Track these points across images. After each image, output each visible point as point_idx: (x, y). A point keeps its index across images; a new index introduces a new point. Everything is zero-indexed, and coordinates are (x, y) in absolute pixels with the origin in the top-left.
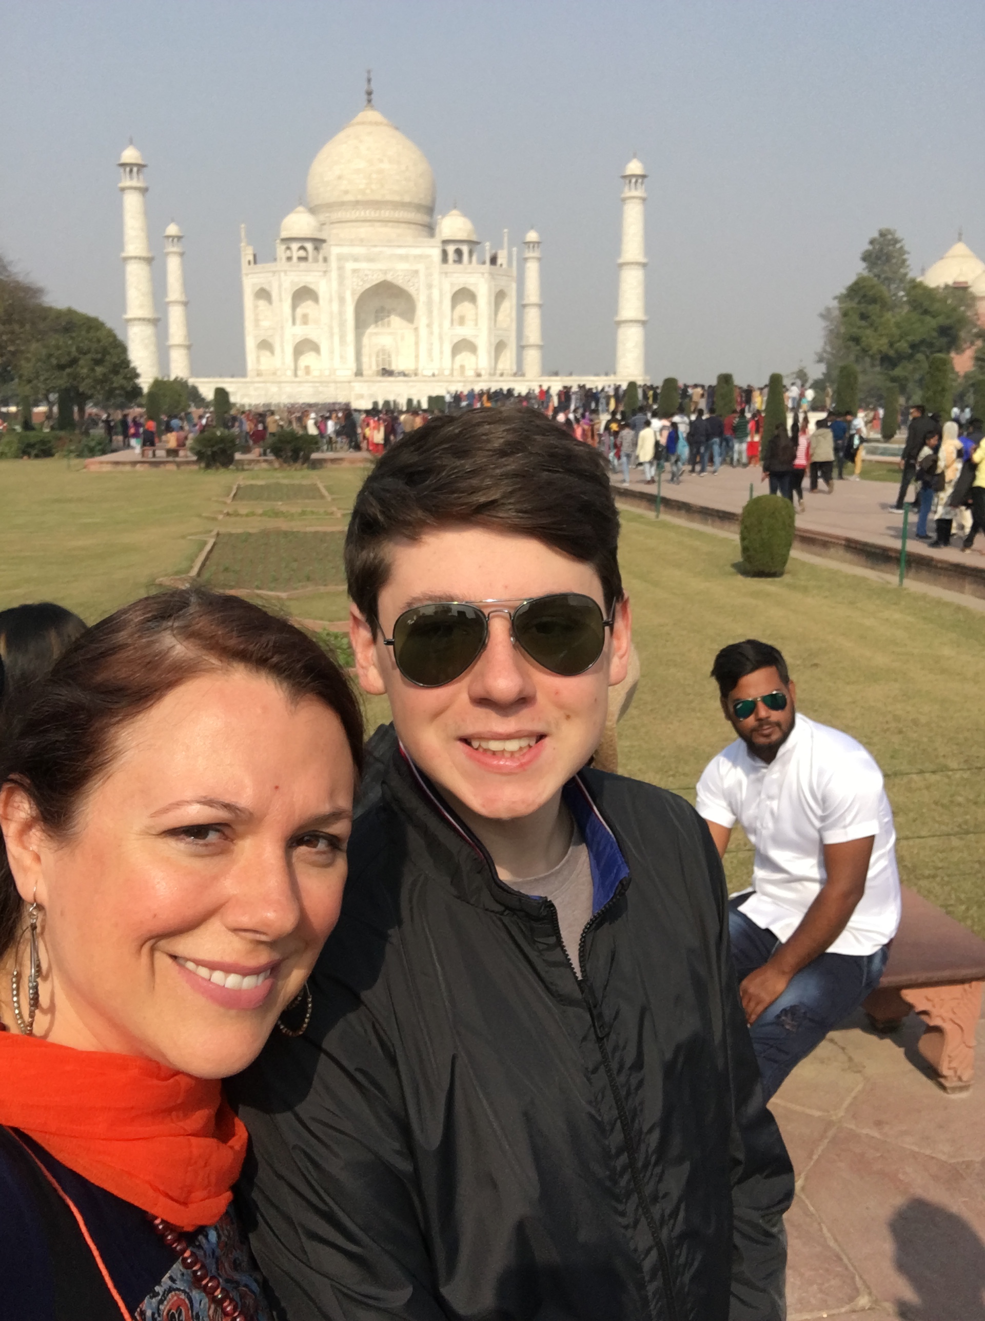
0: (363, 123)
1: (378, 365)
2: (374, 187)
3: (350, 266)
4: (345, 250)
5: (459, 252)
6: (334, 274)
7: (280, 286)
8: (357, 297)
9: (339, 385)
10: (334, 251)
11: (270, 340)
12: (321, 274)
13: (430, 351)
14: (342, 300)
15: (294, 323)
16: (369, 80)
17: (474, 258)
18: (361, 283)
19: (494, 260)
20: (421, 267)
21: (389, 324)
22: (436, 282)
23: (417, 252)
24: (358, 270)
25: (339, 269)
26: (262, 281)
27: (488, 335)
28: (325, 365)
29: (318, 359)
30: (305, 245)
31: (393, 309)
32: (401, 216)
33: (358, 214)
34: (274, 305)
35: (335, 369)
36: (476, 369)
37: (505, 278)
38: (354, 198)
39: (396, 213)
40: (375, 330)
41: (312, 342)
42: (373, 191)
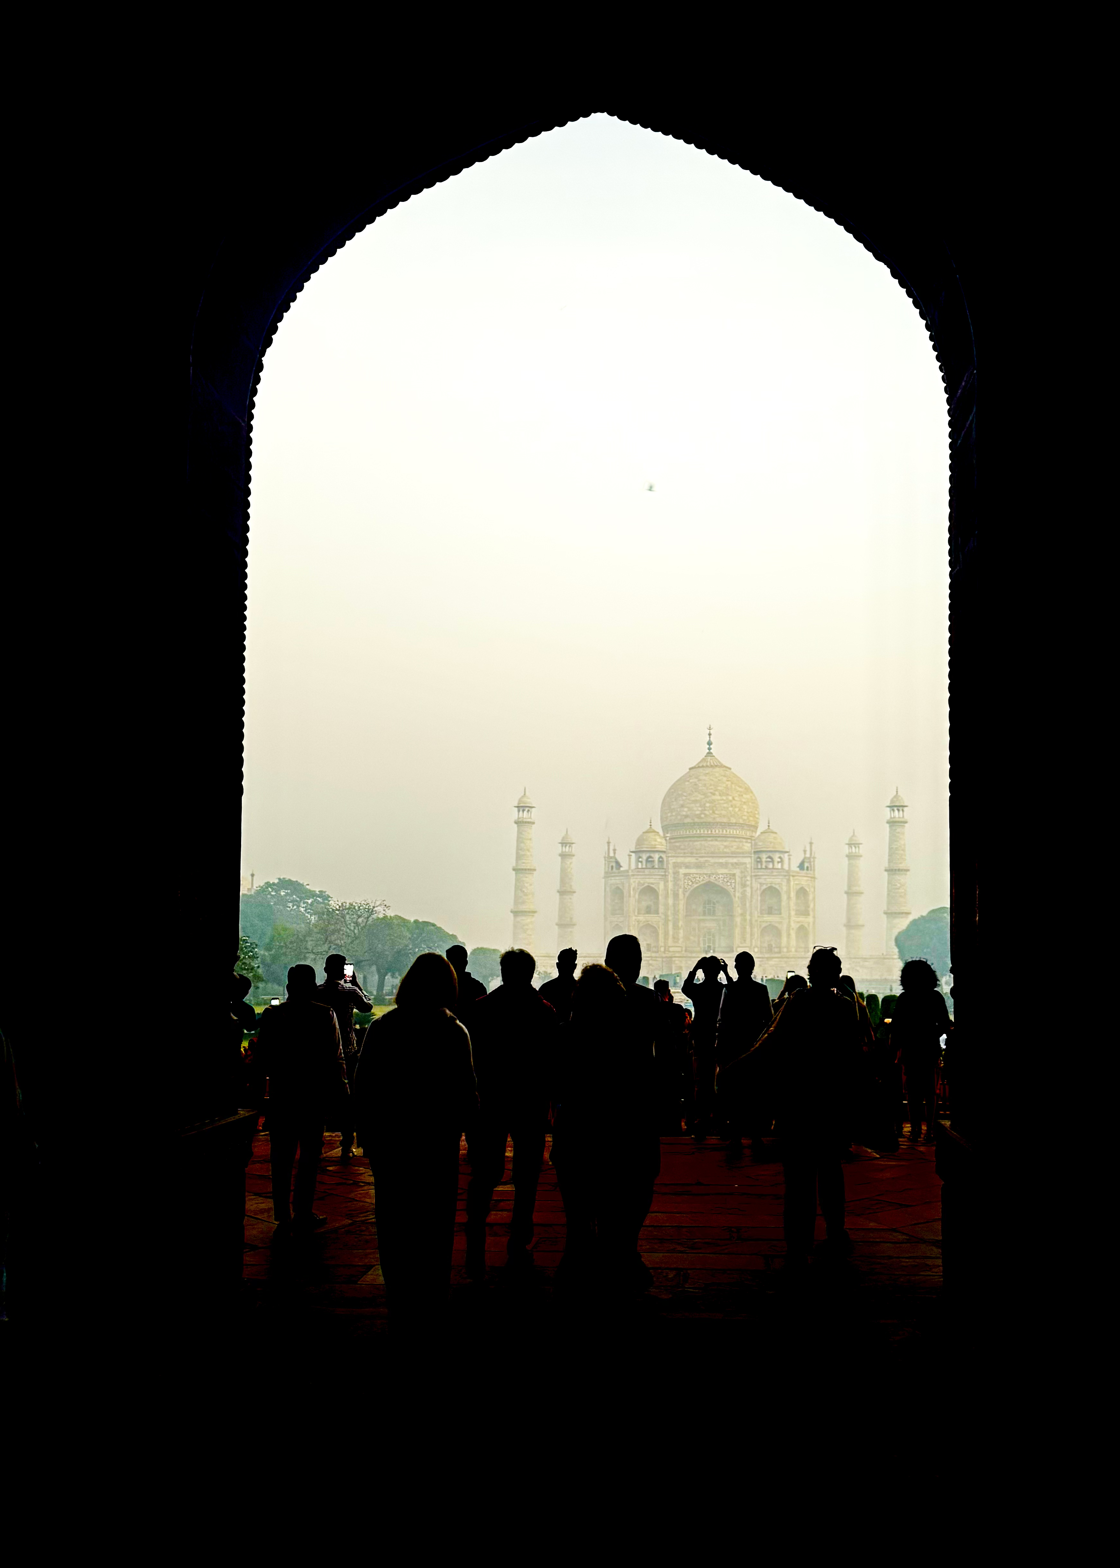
0: (703, 766)
1: (704, 944)
2: (707, 812)
3: (683, 871)
4: (680, 860)
5: (771, 860)
6: (670, 878)
7: (629, 886)
8: (687, 894)
9: (664, 960)
12: (661, 877)
13: (743, 933)
14: (676, 896)
15: (639, 913)
16: (710, 734)
18: (690, 884)
20: (737, 872)
21: (714, 914)
22: (748, 883)
23: (735, 860)
24: (689, 874)
25: (674, 873)
26: (618, 882)
27: (789, 922)
28: (661, 943)
29: (657, 940)
30: (652, 855)
31: (718, 902)
32: (728, 832)
33: (695, 832)
34: (625, 899)
35: (669, 947)
36: (780, 947)
37: (805, 878)
38: (692, 821)
39: (725, 831)
40: (703, 917)
41: (652, 926)
42: (706, 815)
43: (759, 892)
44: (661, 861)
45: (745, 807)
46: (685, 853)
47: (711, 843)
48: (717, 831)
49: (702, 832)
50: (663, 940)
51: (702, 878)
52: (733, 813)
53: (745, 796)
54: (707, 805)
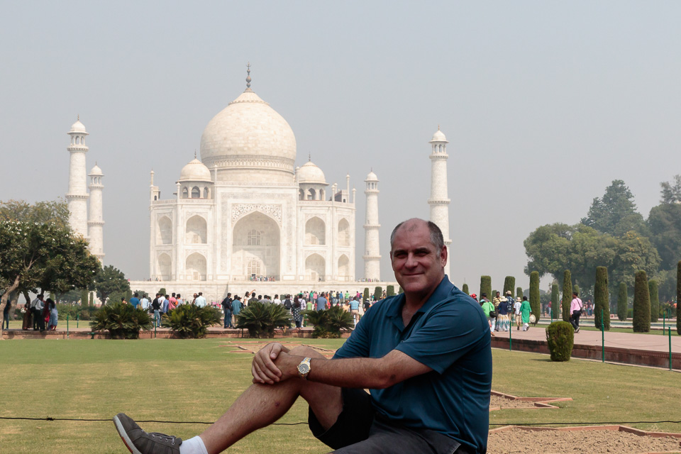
0: (243, 101)
1: (249, 272)
2: (250, 146)
3: (230, 201)
4: (227, 190)
5: (312, 191)
6: (219, 207)
7: (177, 215)
8: (235, 224)
9: (219, 287)
10: (219, 191)
11: (168, 254)
12: (209, 207)
13: (289, 262)
14: (224, 225)
16: (249, 72)
17: (324, 196)
18: (238, 214)
19: (338, 198)
20: (283, 202)
21: (258, 244)
22: (294, 213)
23: (281, 191)
24: (237, 204)
25: (223, 203)
26: (166, 211)
27: (333, 251)
28: (209, 272)
29: (205, 268)
30: (198, 186)
31: (262, 232)
32: (270, 165)
33: (237, 164)
34: (173, 228)
35: (217, 276)
36: (324, 276)
37: (346, 210)
38: (235, 153)
39: (266, 164)
40: (248, 247)
41: (199, 255)
42: (249, 148)
43: (304, 223)
44: (207, 191)
46: (233, 184)
47: (253, 175)
49: (246, 165)
50: (211, 269)
51: (249, 208)
54: (250, 138)
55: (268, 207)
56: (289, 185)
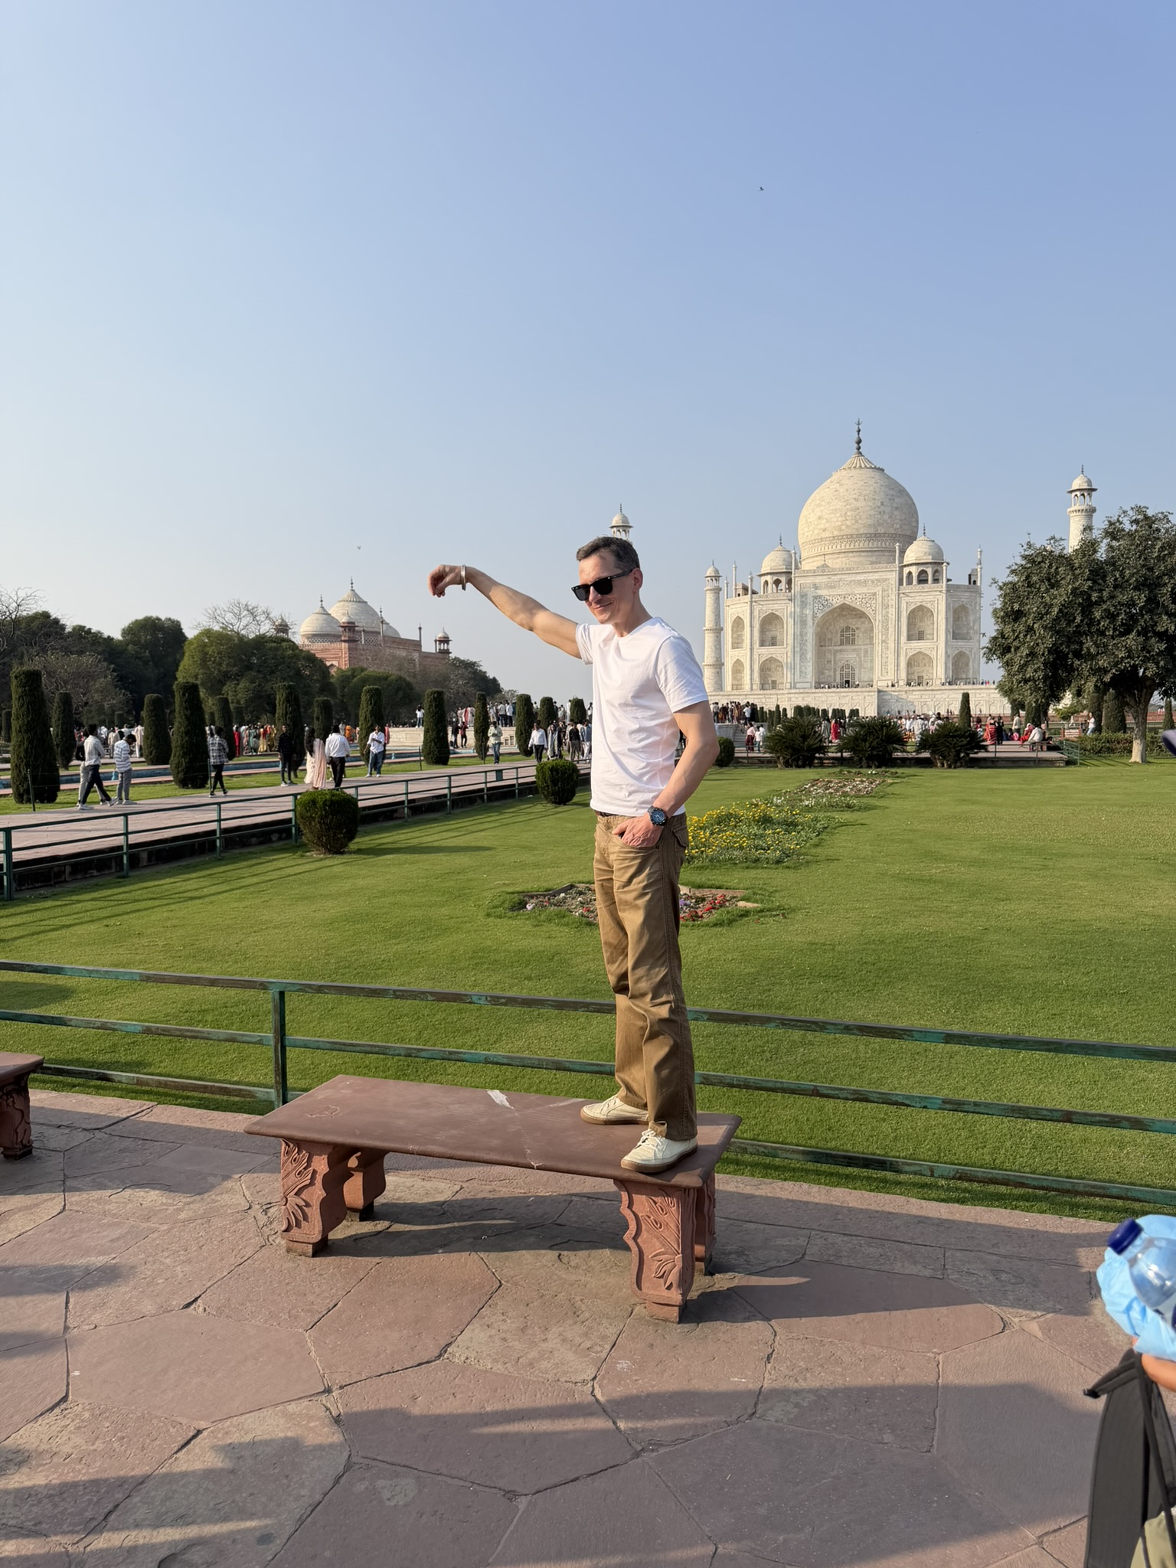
2: (848, 523)
3: (812, 593)
4: (809, 580)
5: (923, 574)
6: (798, 601)
7: (749, 613)
8: (817, 620)
10: (798, 582)
11: (742, 659)
12: (788, 601)
13: (884, 665)
14: (804, 625)
15: (762, 644)
16: (859, 431)
18: (822, 608)
20: (878, 590)
21: (853, 643)
22: (892, 603)
23: (876, 576)
24: (820, 596)
25: (802, 596)
26: (739, 610)
27: (944, 648)
28: (787, 679)
29: (783, 675)
30: (780, 577)
31: (856, 629)
32: (875, 545)
33: (834, 547)
34: (746, 630)
35: (796, 683)
36: (933, 680)
39: (870, 544)
40: (840, 648)
41: (776, 660)
42: (847, 526)
43: (905, 615)
44: (789, 582)
45: (896, 513)
47: (852, 559)
48: (861, 545)
49: (843, 547)
50: (789, 676)
51: (835, 600)
52: (881, 521)
53: (896, 500)
54: (849, 514)
55: (858, 596)
56: (886, 567)
